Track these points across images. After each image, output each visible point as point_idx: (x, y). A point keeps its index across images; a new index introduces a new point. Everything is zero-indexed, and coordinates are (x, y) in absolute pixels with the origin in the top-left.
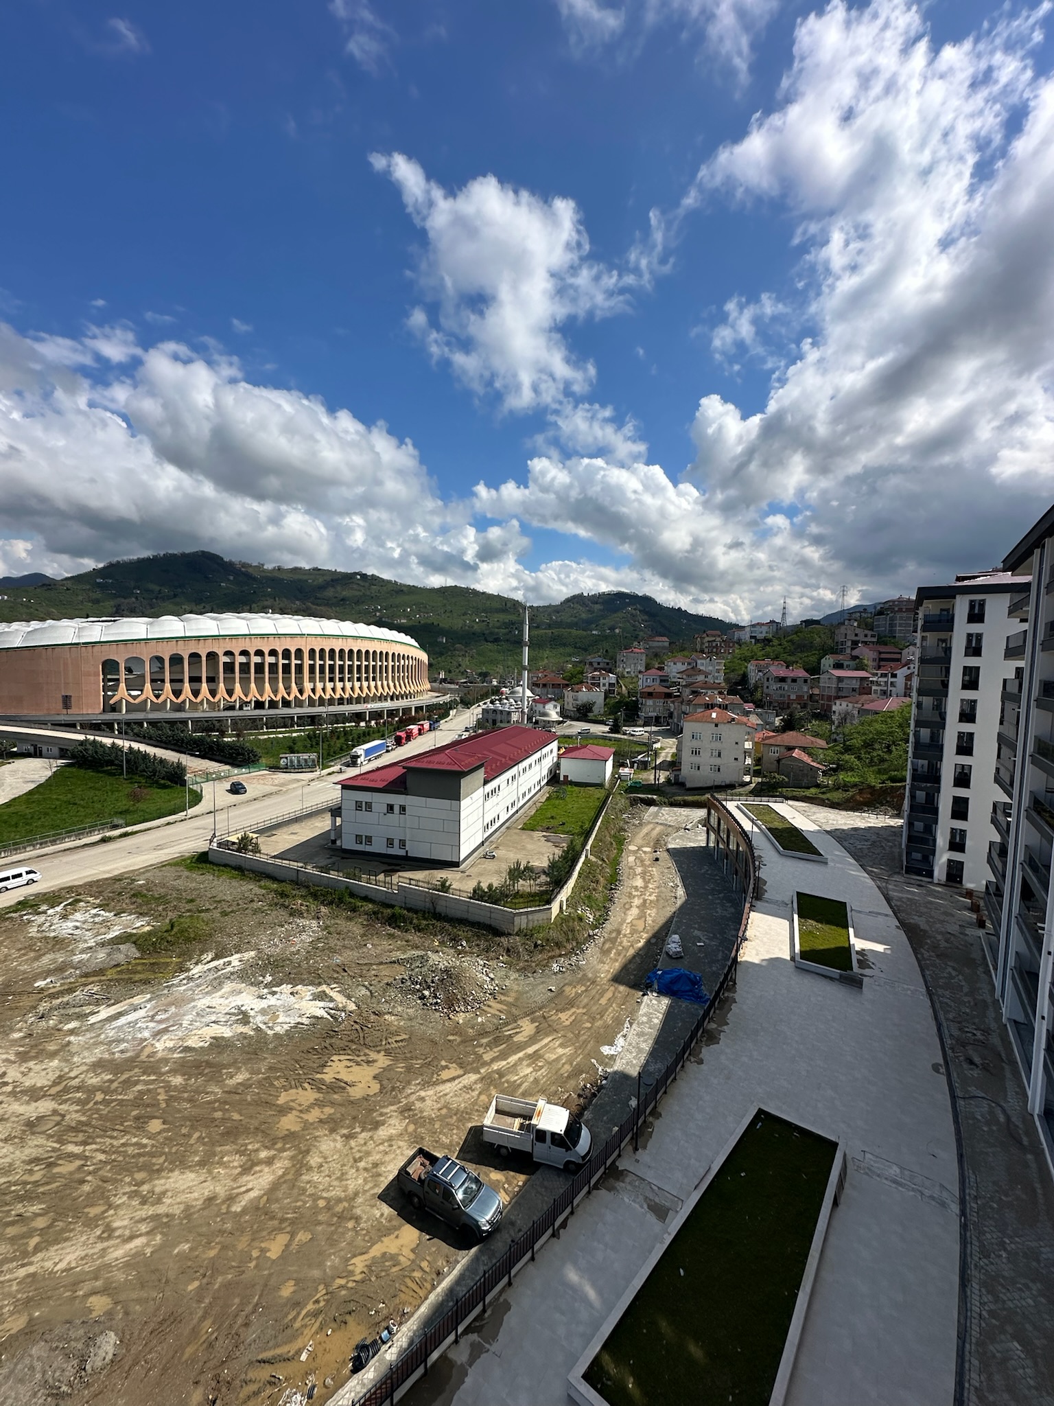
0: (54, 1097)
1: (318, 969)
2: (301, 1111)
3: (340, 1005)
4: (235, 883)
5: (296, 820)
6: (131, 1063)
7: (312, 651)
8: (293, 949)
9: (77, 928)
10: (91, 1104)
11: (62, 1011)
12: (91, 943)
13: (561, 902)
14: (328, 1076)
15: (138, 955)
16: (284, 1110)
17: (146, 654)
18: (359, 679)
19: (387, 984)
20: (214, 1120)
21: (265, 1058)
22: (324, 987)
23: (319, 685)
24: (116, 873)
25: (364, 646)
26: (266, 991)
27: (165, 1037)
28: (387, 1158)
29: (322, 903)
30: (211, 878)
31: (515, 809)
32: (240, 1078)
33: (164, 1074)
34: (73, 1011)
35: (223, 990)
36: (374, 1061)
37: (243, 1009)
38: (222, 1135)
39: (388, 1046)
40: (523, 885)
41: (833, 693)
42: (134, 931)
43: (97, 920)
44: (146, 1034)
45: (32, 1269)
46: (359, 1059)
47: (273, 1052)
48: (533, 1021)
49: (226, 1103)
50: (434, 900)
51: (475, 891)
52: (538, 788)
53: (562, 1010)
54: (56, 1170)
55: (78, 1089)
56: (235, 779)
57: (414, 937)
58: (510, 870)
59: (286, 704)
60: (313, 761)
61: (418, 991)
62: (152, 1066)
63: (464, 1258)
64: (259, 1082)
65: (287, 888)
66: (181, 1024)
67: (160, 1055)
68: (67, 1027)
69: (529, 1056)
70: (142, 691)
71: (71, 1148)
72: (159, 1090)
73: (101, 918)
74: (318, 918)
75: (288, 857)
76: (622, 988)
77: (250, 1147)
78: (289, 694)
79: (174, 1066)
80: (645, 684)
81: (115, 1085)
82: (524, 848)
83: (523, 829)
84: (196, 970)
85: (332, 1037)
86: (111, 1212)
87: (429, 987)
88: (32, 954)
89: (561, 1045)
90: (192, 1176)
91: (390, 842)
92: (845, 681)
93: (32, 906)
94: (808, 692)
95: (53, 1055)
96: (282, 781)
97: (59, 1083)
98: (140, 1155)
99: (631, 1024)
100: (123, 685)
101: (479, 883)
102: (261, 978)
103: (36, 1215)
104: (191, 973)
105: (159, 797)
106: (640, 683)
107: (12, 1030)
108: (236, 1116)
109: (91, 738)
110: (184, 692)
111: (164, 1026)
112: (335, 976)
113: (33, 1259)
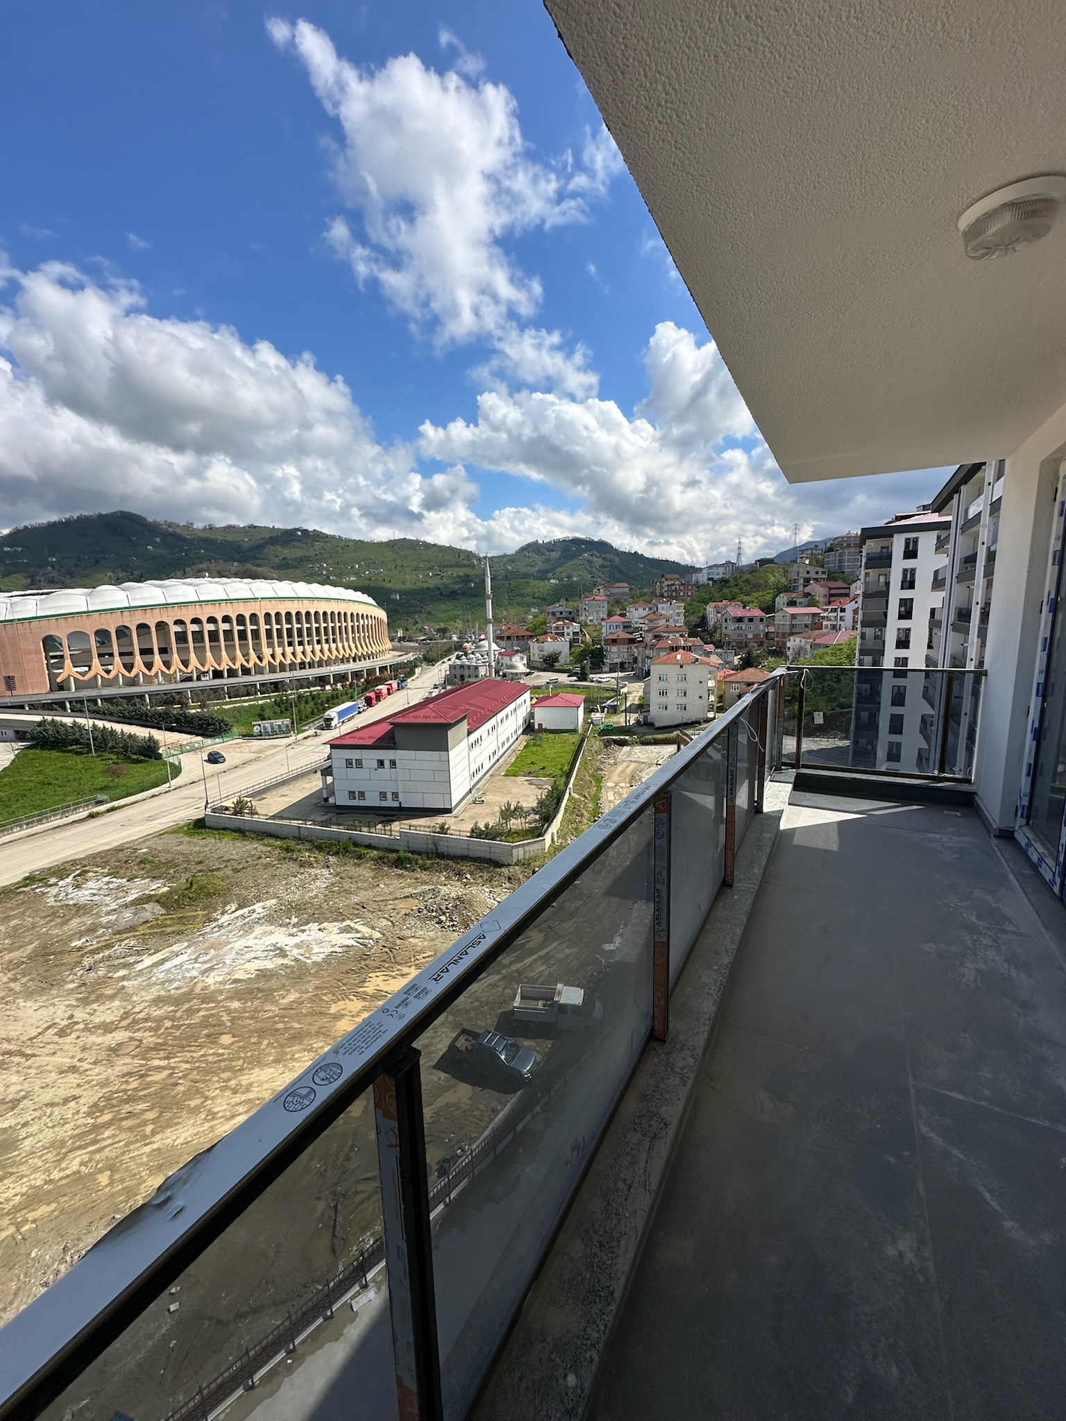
0: (126, 1028)
1: (339, 908)
2: (352, 1016)
3: (367, 935)
4: (238, 844)
5: (283, 783)
6: (188, 996)
7: (267, 615)
8: (310, 894)
9: (94, 895)
10: (162, 1030)
11: (108, 963)
12: (114, 906)
13: (553, 834)
14: (370, 988)
15: (163, 912)
16: (337, 1017)
17: (90, 628)
18: (319, 642)
19: (406, 915)
20: (277, 1030)
21: (310, 981)
22: (348, 922)
23: (279, 651)
24: (115, 844)
25: (321, 607)
26: (295, 930)
27: (213, 974)
28: (434, 1041)
29: (328, 853)
30: (213, 841)
31: (496, 757)
32: (292, 997)
33: (221, 1001)
34: (116, 962)
35: (255, 933)
36: (407, 974)
37: (278, 945)
38: (288, 1039)
39: (417, 962)
40: (515, 824)
41: (787, 630)
42: (153, 893)
43: (111, 886)
44: (194, 973)
45: (155, 1146)
46: (393, 974)
47: (316, 975)
48: (541, 931)
49: (284, 1017)
50: (435, 842)
51: (473, 831)
52: (515, 737)
53: (564, 921)
54: (148, 1079)
55: (146, 1020)
56: (211, 749)
57: (423, 876)
58: (502, 811)
59: (246, 671)
60: (287, 726)
61: (435, 917)
62: (208, 997)
63: (512, 1100)
64: (310, 999)
65: (292, 844)
66: (224, 963)
67: (212, 987)
68: (116, 975)
69: (542, 957)
70: (90, 667)
71: (156, 1063)
72: (221, 1014)
73: (116, 885)
74: (328, 867)
75: (288, 815)
76: (614, 899)
77: (315, 1045)
78: (247, 661)
79: (228, 995)
80: (609, 631)
81: (179, 1014)
82: (510, 792)
83: (506, 775)
84: (224, 919)
85: (365, 960)
86: (209, 1102)
87: (444, 914)
88: (59, 920)
89: (568, 947)
90: (272, 1070)
91: (383, 795)
92: (798, 618)
93: (40, 880)
94: (764, 630)
95: (112, 997)
96: (259, 748)
97: (127, 1018)
98: (220, 1061)
99: (625, 925)
100: (68, 662)
101: (476, 823)
102: (288, 920)
103: (144, 1111)
104: (219, 922)
105: (139, 772)
106: (604, 630)
107: (65, 982)
108: (296, 1025)
109: (50, 718)
110: (136, 665)
111: (209, 965)
112: (356, 912)
113: (153, 1139)
